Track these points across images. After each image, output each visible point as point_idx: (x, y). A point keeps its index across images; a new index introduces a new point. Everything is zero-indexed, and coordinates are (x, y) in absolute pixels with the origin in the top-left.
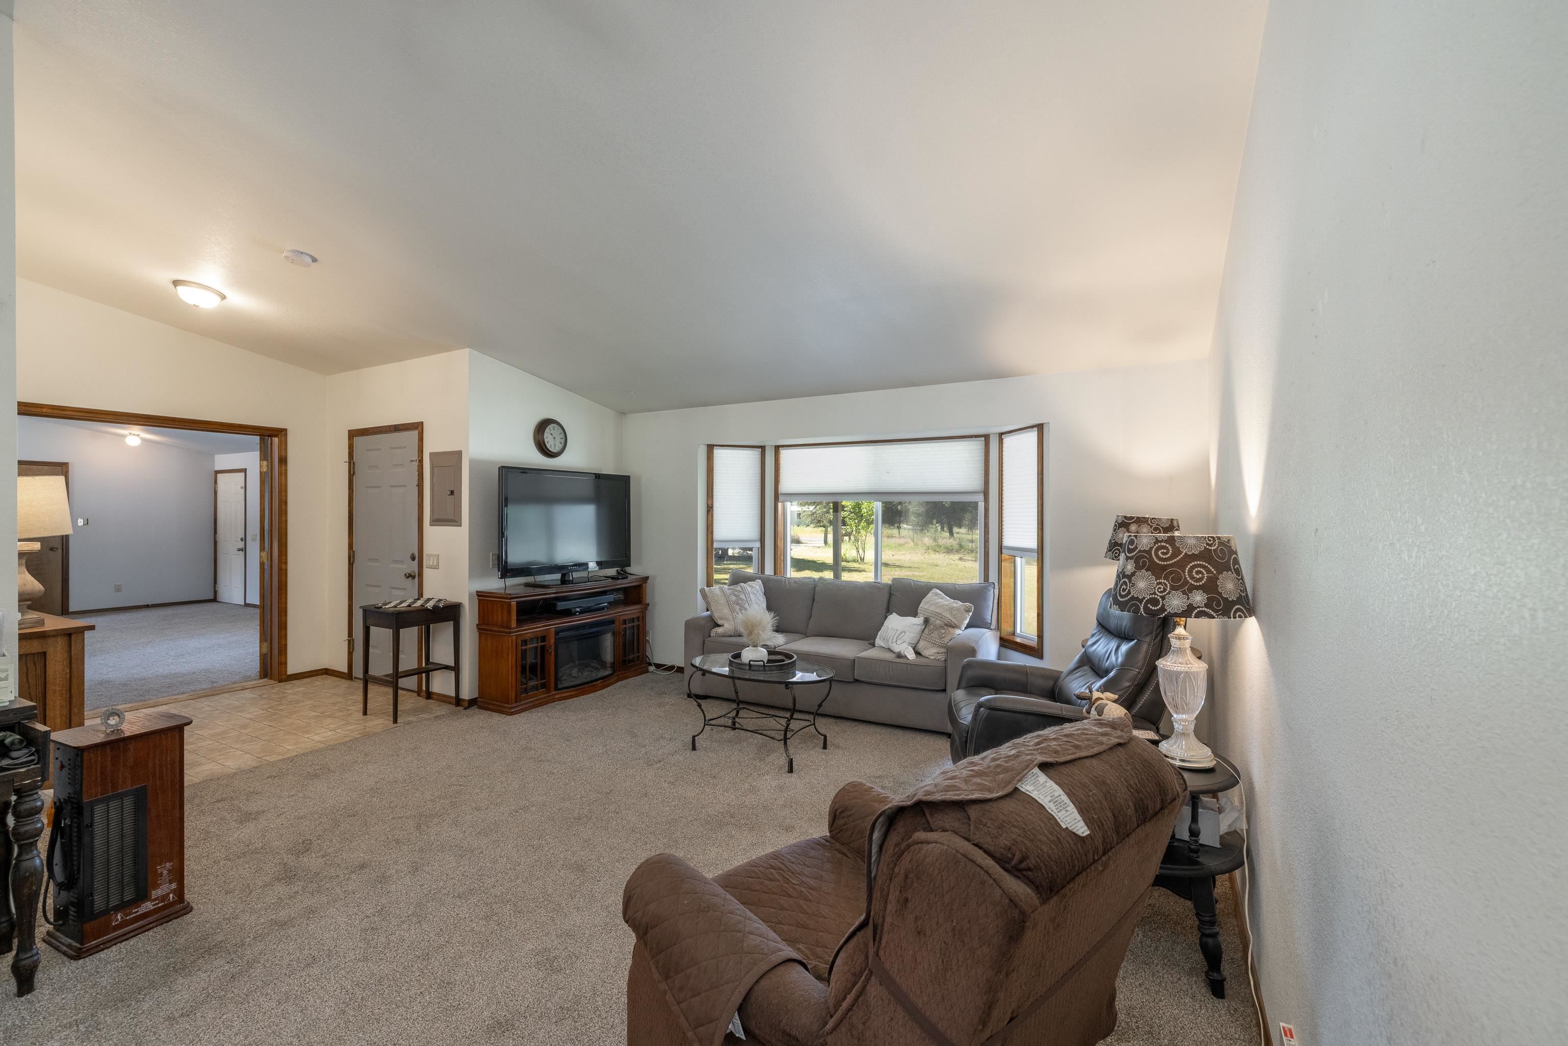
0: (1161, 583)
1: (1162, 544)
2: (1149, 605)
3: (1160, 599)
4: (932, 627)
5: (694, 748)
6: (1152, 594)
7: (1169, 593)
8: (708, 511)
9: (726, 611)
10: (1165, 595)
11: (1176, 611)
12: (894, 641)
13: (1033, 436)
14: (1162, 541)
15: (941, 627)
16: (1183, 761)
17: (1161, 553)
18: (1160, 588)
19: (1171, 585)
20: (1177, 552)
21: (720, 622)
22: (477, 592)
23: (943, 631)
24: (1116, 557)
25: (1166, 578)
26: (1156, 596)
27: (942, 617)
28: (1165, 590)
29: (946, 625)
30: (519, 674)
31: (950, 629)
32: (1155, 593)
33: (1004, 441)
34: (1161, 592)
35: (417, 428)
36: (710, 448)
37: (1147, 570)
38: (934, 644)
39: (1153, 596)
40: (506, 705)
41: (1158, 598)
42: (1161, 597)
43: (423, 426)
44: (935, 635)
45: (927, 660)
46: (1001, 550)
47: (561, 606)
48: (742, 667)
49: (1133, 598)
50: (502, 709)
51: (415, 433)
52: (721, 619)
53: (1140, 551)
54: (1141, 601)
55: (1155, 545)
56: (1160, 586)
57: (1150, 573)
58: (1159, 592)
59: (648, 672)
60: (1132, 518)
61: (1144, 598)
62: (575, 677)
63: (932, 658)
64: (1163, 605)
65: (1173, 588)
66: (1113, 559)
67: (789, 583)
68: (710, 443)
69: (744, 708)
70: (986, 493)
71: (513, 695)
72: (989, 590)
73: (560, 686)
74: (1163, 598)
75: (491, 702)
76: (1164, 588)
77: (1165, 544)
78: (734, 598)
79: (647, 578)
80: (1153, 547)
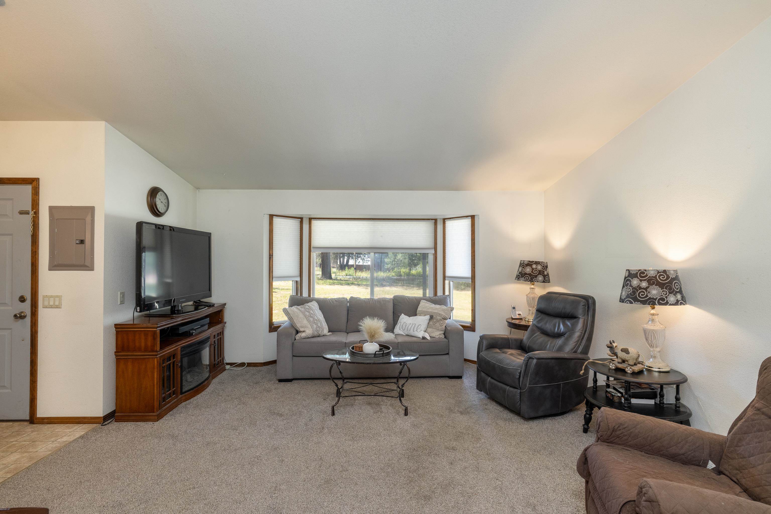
0: (664, 291)
1: (661, 273)
2: (660, 301)
3: (665, 298)
4: (435, 320)
5: (333, 414)
6: (661, 296)
7: (668, 295)
8: (270, 258)
9: (305, 322)
10: (667, 296)
11: (673, 303)
12: (415, 330)
13: (468, 222)
14: (661, 272)
15: (441, 320)
16: (659, 368)
17: (662, 277)
18: (664, 293)
19: (668, 292)
20: (668, 277)
21: (302, 329)
22: (115, 325)
23: (442, 322)
24: (527, 280)
25: (666, 289)
26: (663, 297)
27: (440, 315)
28: (666, 294)
29: (443, 319)
30: (161, 387)
31: (444, 320)
32: (662, 296)
33: (446, 222)
34: (665, 295)
35: (31, 183)
36: (271, 217)
37: (656, 285)
38: (438, 330)
39: (662, 297)
40: (151, 414)
41: (664, 297)
42: (665, 297)
43: (39, 182)
44: (438, 324)
45: (434, 339)
46: (445, 278)
47: (183, 329)
48: (367, 356)
49: (650, 298)
50: (147, 418)
51: (29, 188)
52: (302, 327)
53: (650, 277)
54: (656, 299)
55: (658, 274)
56: (664, 292)
57: (658, 287)
58: (664, 295)
59: (225, 370)
60: (533, 262)
61: (657, 298)
62: (191, 382)
63: (437, 337)
64: (667, 301)
65: (670, 293)
66: (525, 281)
67: (333, 302)
68: (271, 214)
69: (347, 382)
70: (435, 248)
71: (156, 404)
72: (448, 299)
73: (184, 391)
74: (666, 297)
75: (132, 414)
76: (666, 293)
77: (662, 274)
78: (307, 314)
79: (225, 304)
80: (657, 275)
